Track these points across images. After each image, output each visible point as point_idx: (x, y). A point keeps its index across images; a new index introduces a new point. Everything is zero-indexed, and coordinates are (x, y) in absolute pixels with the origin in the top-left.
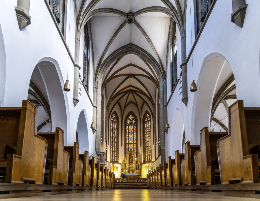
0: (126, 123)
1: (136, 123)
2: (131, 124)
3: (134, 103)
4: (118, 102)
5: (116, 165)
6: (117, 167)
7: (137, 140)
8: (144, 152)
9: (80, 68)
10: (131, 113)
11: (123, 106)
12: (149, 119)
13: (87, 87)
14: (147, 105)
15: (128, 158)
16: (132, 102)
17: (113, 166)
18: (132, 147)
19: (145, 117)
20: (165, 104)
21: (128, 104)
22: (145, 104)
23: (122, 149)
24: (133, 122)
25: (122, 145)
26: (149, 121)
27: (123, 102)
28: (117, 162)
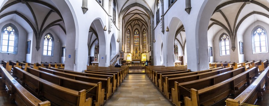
0: (134, 34)
1: (139, 34)
2: (137, 34)
3: (138, 24)
4: (130, 24)
5: (129, 54)
6: (130, 55)
7: (139, 41)
8: (143, 48)
9: (111, 16)
10: (137, 29)
11: (133, 26)
12: (145, 32)
13: (114, 22)
14: (144, 25)
15: (135, 51)
16: (137, 24)
17: (128, 54)
18: (137, 45)
19: (143, 31)
20: (153, 29)
21: (135, 25)
22: (143, 25)
23: (132, 46)
24: (138, 33)
25: (132, 44)
26: (145, 33)
27: (133, 24)
28: (130, 53)
